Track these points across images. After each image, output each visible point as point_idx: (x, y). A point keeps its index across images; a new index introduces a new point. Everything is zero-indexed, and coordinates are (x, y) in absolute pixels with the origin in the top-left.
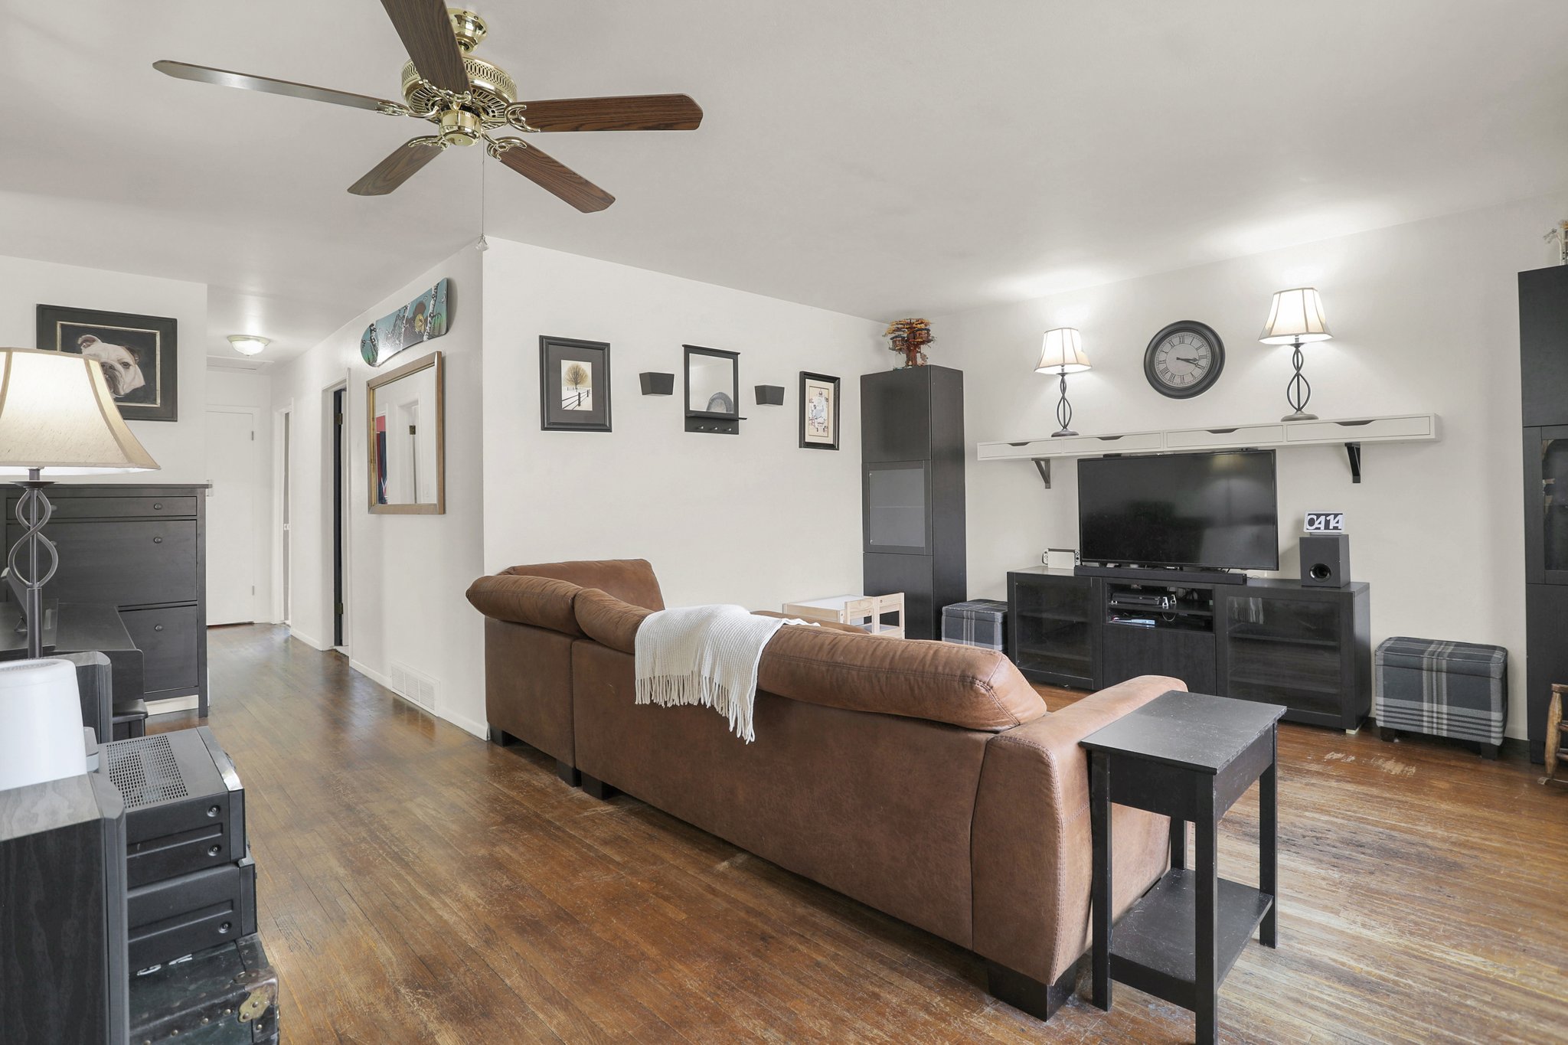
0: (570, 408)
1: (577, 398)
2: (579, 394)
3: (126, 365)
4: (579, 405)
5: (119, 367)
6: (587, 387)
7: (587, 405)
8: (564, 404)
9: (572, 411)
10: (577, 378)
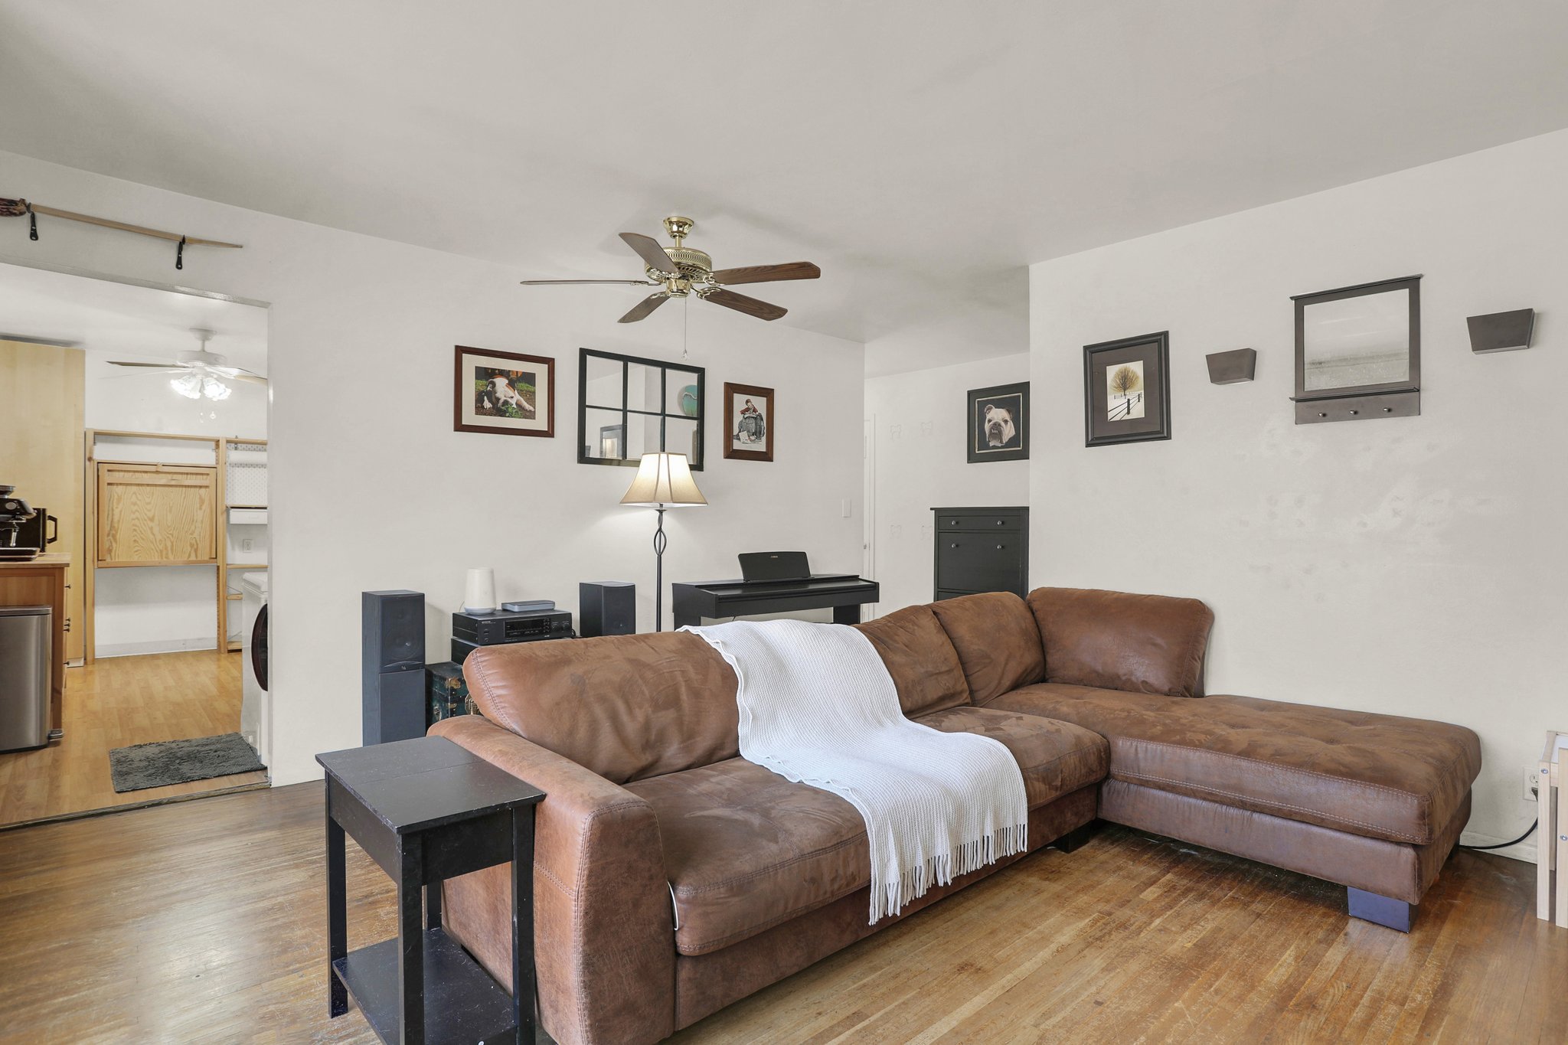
0: (1117, 418)
1: (1126, 405)
2: (1129, 400)
3: (1006, 422)
4: (1128, 413)
5: (1003, 424)
6: (1138, 389)
7: (1138, 411)
8: (1110, 415)
9: (1120, 421)
10: (1125, 383)
